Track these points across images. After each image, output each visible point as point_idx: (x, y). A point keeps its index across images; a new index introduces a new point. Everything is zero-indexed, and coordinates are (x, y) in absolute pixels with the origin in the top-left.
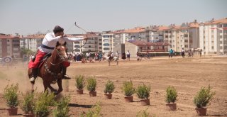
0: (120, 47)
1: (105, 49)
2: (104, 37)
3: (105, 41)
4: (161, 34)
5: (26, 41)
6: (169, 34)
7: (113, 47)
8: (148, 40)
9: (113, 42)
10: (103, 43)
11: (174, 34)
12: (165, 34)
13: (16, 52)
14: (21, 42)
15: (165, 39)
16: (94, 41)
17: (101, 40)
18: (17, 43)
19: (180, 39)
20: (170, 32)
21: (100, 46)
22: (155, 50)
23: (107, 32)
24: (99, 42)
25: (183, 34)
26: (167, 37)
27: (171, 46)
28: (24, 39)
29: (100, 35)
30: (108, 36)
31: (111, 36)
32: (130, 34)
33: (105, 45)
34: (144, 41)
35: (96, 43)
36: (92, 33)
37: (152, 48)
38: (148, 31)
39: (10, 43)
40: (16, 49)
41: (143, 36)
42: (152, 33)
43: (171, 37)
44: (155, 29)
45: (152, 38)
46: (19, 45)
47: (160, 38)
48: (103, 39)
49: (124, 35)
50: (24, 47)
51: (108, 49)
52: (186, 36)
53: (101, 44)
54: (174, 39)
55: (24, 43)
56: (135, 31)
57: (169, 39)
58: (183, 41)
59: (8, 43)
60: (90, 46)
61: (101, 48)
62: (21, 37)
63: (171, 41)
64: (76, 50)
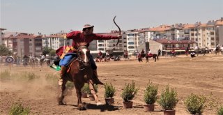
0: (144, 45)
1: (129, 47)
2: (129, 35)
3: (129, 39)
4: (187, 32)
5: (49, 40)
6: (195, 32)
7: (138, 45)
8: (174, 38)
9: (138, 41)
10: (128, 41)
11: (200, 31)
12: (191, 32)
13: (38, 51)
14: (44, 41)
15: (191, 37)
17: (125, 38)
18: (39, 43)
19: (207, 36)
20: (196, 30)
21: (125, 44)
22: (180, 48)
23: (132, 31)
24: (123, 41)
25: (209, 32)
26: (193, 35)
28: (46, 38)
29: (124, 33)
30: (133, 35)
31: (136, 35)
32: (154, 32)
33: (129, 43)
34: (169, 40)
36: (116, 32)
37: (177, 46)
38: (173, 30)
39: (32, 42)
40: (38, 49)
41: (169, 34)
42: (178, 31)
43: (196, 35)
44: (180, 27)
45: (178, 37)
46: (41, 45)
47: (185, 36)
48: (128, 37)
49: (149, 33)
50: (47, 46)
51: (133, 47)
52: (212, 33)
53: (125, 42)
54: (200, 37)
55: (47, 43)
56: (160, 29)
57: (195, 37)
58: (210, 38)
59: (30, 42)
60: (114, 45)
61: (125, 46)
62: (43, 36)
63: (197, 40)
64: (100, 49)
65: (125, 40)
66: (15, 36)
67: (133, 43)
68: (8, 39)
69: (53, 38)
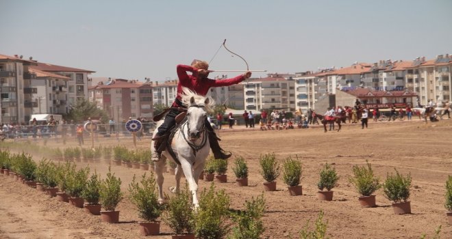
0: (327, 100)
1: (299, 104)
2: (298, 82)
3: (299, 90)
4: (400, 75)
5: (163, 91)
6: (415, 77)
7: (314, 100)
8: (377, 88)
9: (314, 92)
10: (297, 93)
11: (424, 75)
12: (407, 76)
13: (146, 111)
14: (155, 93)
15: (407, 85)
16: (280, 90)
17: (292, 88)
18: (147, 96)
19: (435, 84)
20: (417, 72)
21: (292, 99)
22: (389, 105)
23: (304, 74)
24: (289, 92)
25: (439, 75)
26: (411, 81)
27: (418, 97)
28: (159, 88)
29: (291, 79)
30: (306, 81)
31: (311, 81)
32: (344, 76)
33: (299, 97)
34: (370, 90)
35: (284, 93)
36: (277, 76)
37: (384, 101)
38: (376, 71)
39: (135, 95)
40: (145, 106)
41: (369, 79)
42: (385, 75)
43: (417, 81)
44: (389, 67)
45: (385, 84)
46: (150, 99)
47: (397, 83)
48: (297, 86)
49: (334, 78)
50: (160, 102)
51: (306, 104)
52: (445, 78)
53: (292, 95)
54: (424, 84)
55: (160, 96)
56: (353, 71)
57: (415, 85)
58: (441, 88)
59: (132, 95)
60: (273, 100)
61: (292, 102)
62: (154, 85)
63: (418, 89)
64: (249, 107)
65: (291, 92)
66: (107, 84)
67: (306, 96)
68: (95, 89)
69: (170, 88)
